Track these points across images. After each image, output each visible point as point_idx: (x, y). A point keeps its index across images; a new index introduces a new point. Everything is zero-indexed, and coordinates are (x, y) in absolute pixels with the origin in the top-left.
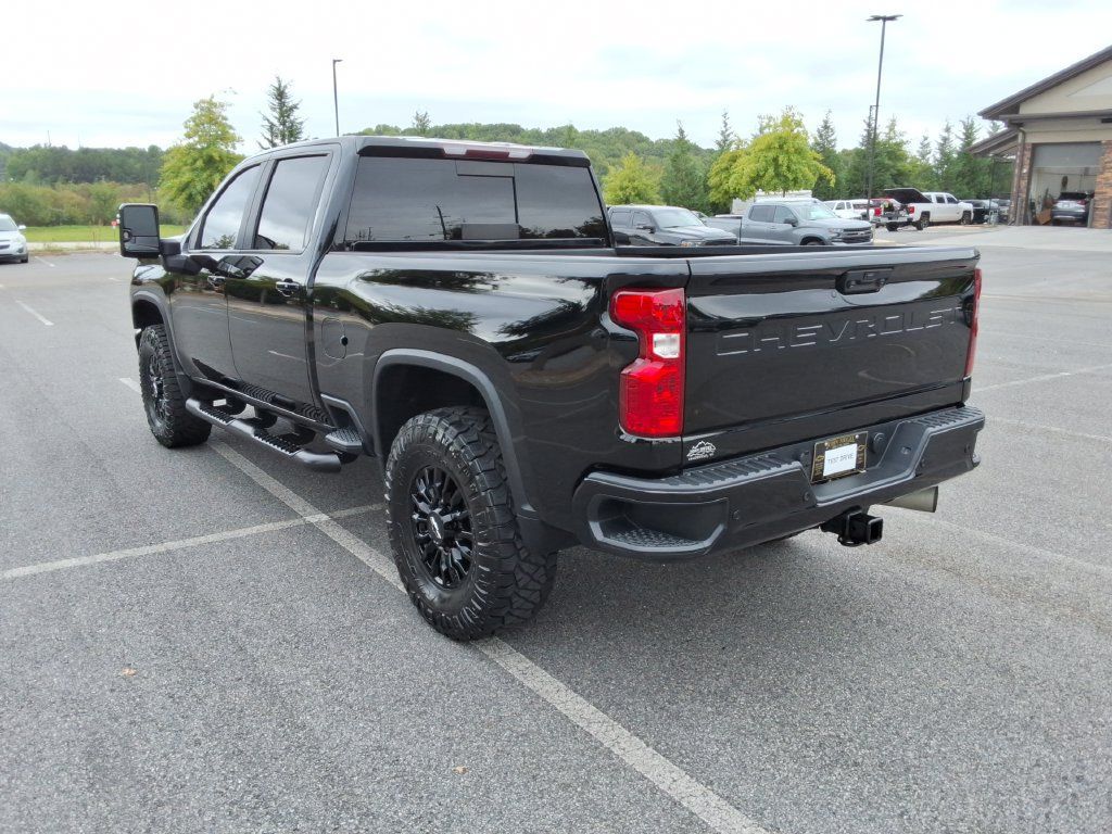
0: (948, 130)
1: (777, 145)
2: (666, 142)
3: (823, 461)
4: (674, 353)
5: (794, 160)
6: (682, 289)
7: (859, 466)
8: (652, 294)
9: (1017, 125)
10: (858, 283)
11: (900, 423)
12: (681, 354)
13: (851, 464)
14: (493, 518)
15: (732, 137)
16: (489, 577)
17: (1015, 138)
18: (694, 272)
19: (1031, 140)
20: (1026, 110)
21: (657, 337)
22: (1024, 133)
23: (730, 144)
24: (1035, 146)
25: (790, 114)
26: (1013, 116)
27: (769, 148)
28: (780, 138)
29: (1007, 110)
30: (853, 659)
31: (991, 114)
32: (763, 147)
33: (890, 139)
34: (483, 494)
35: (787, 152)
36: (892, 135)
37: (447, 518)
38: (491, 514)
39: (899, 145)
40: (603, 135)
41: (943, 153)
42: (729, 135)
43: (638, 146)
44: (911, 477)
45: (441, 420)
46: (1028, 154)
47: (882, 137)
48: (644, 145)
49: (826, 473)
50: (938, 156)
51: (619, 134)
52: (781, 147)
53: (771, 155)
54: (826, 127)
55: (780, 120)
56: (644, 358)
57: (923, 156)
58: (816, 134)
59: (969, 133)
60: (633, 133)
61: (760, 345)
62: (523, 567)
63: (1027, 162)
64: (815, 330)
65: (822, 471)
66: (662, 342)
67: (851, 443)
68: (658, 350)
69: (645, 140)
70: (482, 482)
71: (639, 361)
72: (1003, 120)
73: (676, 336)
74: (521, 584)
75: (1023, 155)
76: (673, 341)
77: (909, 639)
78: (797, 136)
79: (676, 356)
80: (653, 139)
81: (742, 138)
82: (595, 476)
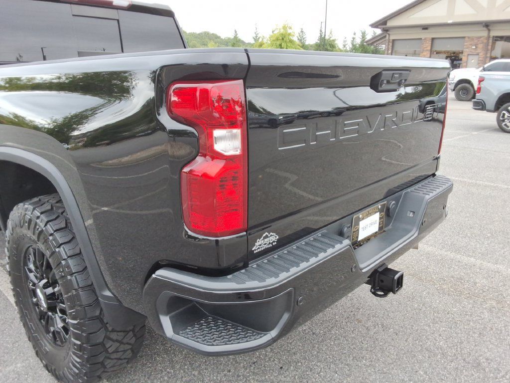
0: (355, 34)
1: (281, 38)
2: (229, 39)
3: (358, 230)
4: (236, 149)
5: (289, 45)
6: (241, 81)
7: (380, 228)
8: (208, 86)
9: (386, 30)
10: (388, 82)
11: (404, 192)
12: (243, 149)
13: (375, 228)
14: (79, 300)
15: (259, 36)
16: (80, 348)
17: (385, 36)
18: (254, 62)
19: (392, 38)
20: (390, 24)
21: (217, 133)
22: (389, 34)
23: (259, 38)
24: (394, 41)
25: (286, 23)
26: (384, 26)
27: (277, 39)
28: (282, 34)
29: (381, 23)
30: (374, 367)
31: (375, 25)
32: (274, 39)
33: (330, 38)
34: (69, 277)
35: (286, 41)
36: (331, 36)
37: (50, 291)
38: (78, 295)
39: (334, 41)
40: (199, 34)
41: (353, 45)
42: (258, 34)
43: (216, 40)
44: (415, 236)
45: (34, 209)
46: (391, 44)
47: (327, 37)
48: (219, 40)
49: (361, 237)
50: (351, 46)
51: (206, 34)
52: (283, 39)
53: (278, 43)
54: (302, 32)
55: (281, 27)
56: (204, 156)
57: (344, 46)
58: (298, 35)
59: (364, 35)
60: (213, 34)
61: (316, 138)
62: (111, 337)
63: (390, 47)
64: (358, 124)
65: (357, 237)
66: (221, 138)
67: (376, 212)
68: (219, 147)
69: (219, 37)
70: (68, 267)
71: (199, 159)
72: (380, 28)
73: (237, 132)
74: (110, 350)
75: (389, 45)
76: (234, 137)
77: (406, 341)
78: (290, 34)
79: (238, 152)
80: (223, 37)
81: (265, 36)
82: (162, 273)
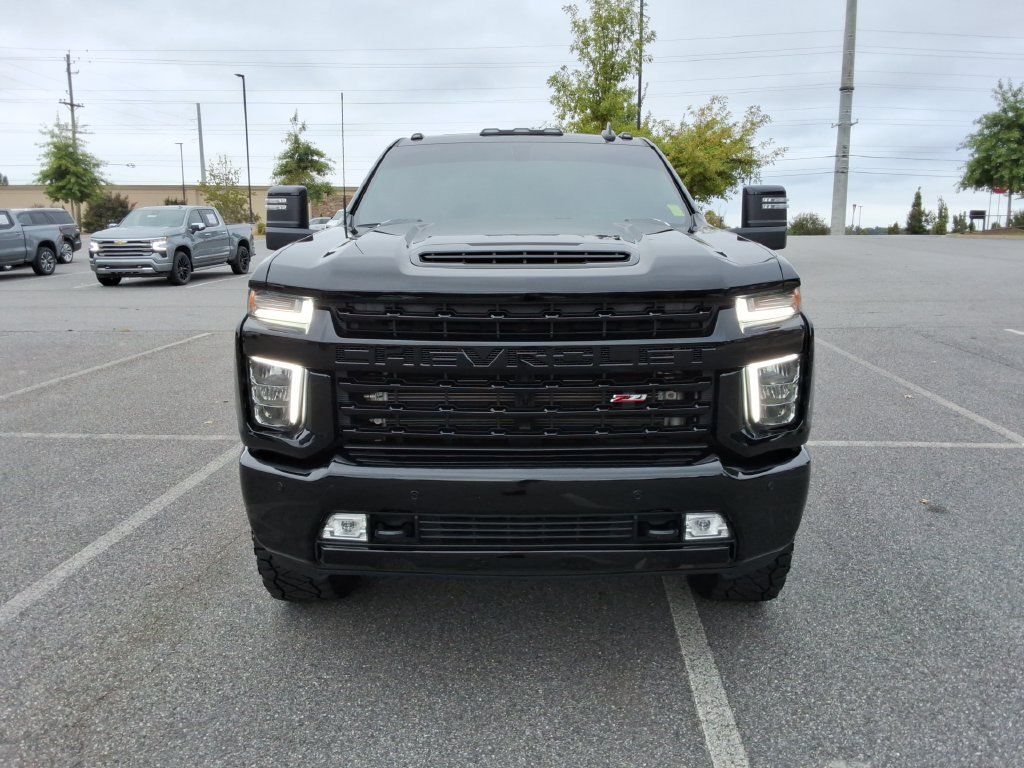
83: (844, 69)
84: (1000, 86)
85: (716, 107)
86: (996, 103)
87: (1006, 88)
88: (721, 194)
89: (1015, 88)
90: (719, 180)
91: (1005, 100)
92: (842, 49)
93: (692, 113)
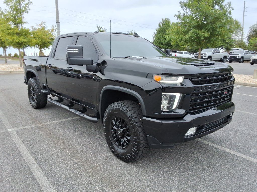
83: (57, 17)
84: (97, 26)
85: (43, 24)
86: (97, 30)
87: (99, 27)
88: (47, 47)
89: (100, 27)
90: (49, 44)
91: (99, 29)
92: (56, 12)
93: (37, 25)
